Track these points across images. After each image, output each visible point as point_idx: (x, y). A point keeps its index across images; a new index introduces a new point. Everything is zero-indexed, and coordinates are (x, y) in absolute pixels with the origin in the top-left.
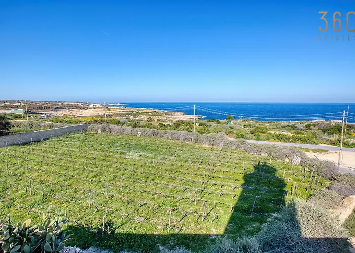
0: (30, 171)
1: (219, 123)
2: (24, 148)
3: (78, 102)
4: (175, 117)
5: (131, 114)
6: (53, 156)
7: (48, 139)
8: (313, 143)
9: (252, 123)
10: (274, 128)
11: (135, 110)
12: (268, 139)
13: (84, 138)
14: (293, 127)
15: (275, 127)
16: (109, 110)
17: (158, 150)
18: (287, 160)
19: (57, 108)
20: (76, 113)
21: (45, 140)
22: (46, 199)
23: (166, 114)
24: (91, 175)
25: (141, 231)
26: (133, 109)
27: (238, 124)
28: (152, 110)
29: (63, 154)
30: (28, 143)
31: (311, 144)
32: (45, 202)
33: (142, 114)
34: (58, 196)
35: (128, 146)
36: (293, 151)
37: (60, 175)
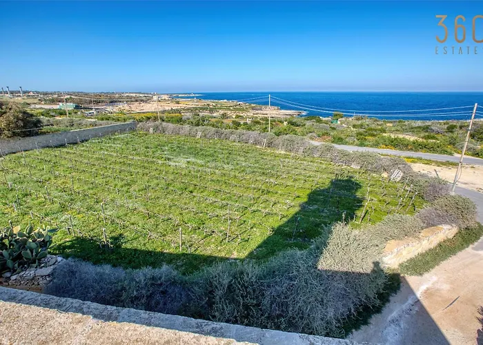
0: (56, 177)
1: (320, 121)
2: (57, 152)
3: (140, 93)
4: (265, 112)
5: (206, 109)
6: (86, 161)
7: (87, 141)
8: (445, 152)
9: (367, 121)
10: (397, 130)
11: (211, 103)
12: (376, 145)
13: (130, 140)
14: (426, 129)
15: (399, 128)
16: (178, 103)
17: (213, 156)
18: (385, 175)
19: (112, 102)
20: (136, 108)
21: (83, 141)
22: (63, 208)
23: (253, 109)
24: (120, 184)
25: (150, 247)
26: (209, 102)
27: (346, 124)
28: (235, 102)
29: (98, 159)
30: (63, 146)
31: (441, 153)
32: (62, 211)
33: (220, 108)
34: (78, 205)
35: (179, 150)
36: (396, 163)
37: (86, 182)
